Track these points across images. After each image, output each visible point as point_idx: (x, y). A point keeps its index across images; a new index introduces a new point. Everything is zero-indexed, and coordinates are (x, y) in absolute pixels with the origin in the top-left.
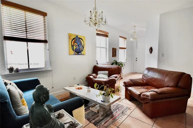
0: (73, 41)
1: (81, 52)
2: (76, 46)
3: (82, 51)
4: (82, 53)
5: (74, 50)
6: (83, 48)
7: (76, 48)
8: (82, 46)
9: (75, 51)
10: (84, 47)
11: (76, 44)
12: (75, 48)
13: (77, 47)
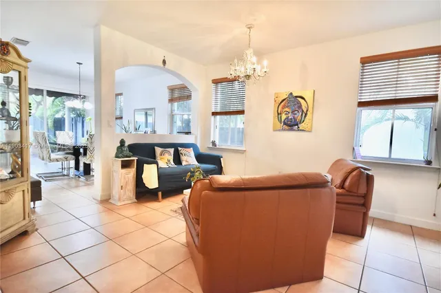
0: (283, 104)
1: (297, 125)
2: (286, 114)
3: (301, 122)
4: (302, 126)
5: (283, 120)
6: (305, 117)
7: (287, 118)
8: (303, 111)
9: (285, 124)
10: (306, 114)
11: (287, 109)
12: (284, 117)
13: (290, 115)
